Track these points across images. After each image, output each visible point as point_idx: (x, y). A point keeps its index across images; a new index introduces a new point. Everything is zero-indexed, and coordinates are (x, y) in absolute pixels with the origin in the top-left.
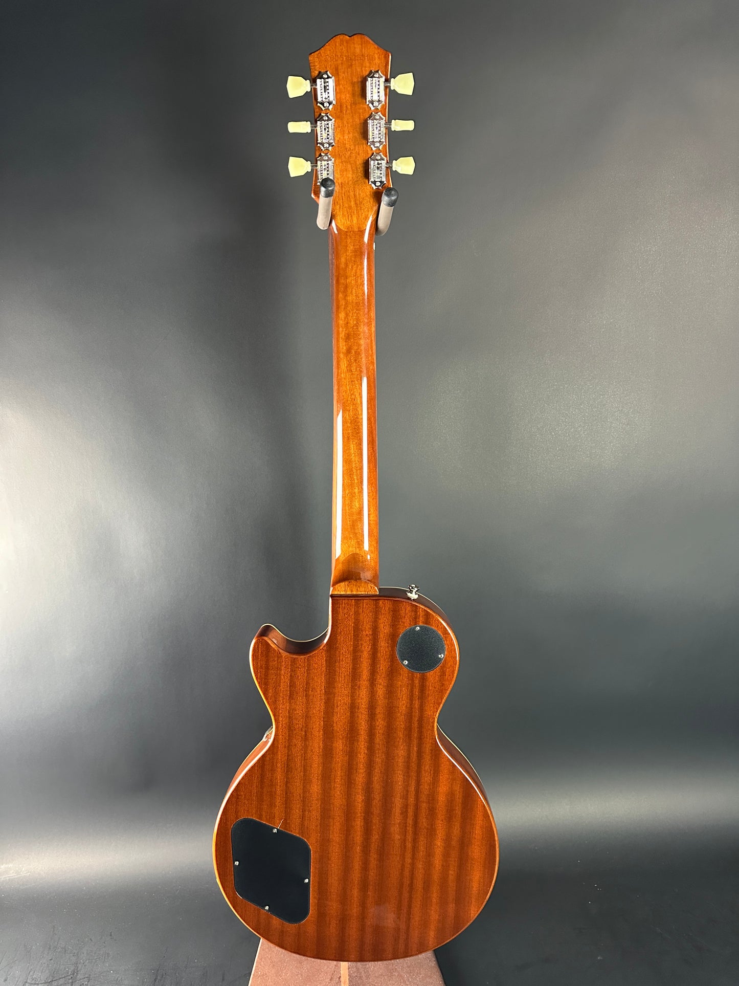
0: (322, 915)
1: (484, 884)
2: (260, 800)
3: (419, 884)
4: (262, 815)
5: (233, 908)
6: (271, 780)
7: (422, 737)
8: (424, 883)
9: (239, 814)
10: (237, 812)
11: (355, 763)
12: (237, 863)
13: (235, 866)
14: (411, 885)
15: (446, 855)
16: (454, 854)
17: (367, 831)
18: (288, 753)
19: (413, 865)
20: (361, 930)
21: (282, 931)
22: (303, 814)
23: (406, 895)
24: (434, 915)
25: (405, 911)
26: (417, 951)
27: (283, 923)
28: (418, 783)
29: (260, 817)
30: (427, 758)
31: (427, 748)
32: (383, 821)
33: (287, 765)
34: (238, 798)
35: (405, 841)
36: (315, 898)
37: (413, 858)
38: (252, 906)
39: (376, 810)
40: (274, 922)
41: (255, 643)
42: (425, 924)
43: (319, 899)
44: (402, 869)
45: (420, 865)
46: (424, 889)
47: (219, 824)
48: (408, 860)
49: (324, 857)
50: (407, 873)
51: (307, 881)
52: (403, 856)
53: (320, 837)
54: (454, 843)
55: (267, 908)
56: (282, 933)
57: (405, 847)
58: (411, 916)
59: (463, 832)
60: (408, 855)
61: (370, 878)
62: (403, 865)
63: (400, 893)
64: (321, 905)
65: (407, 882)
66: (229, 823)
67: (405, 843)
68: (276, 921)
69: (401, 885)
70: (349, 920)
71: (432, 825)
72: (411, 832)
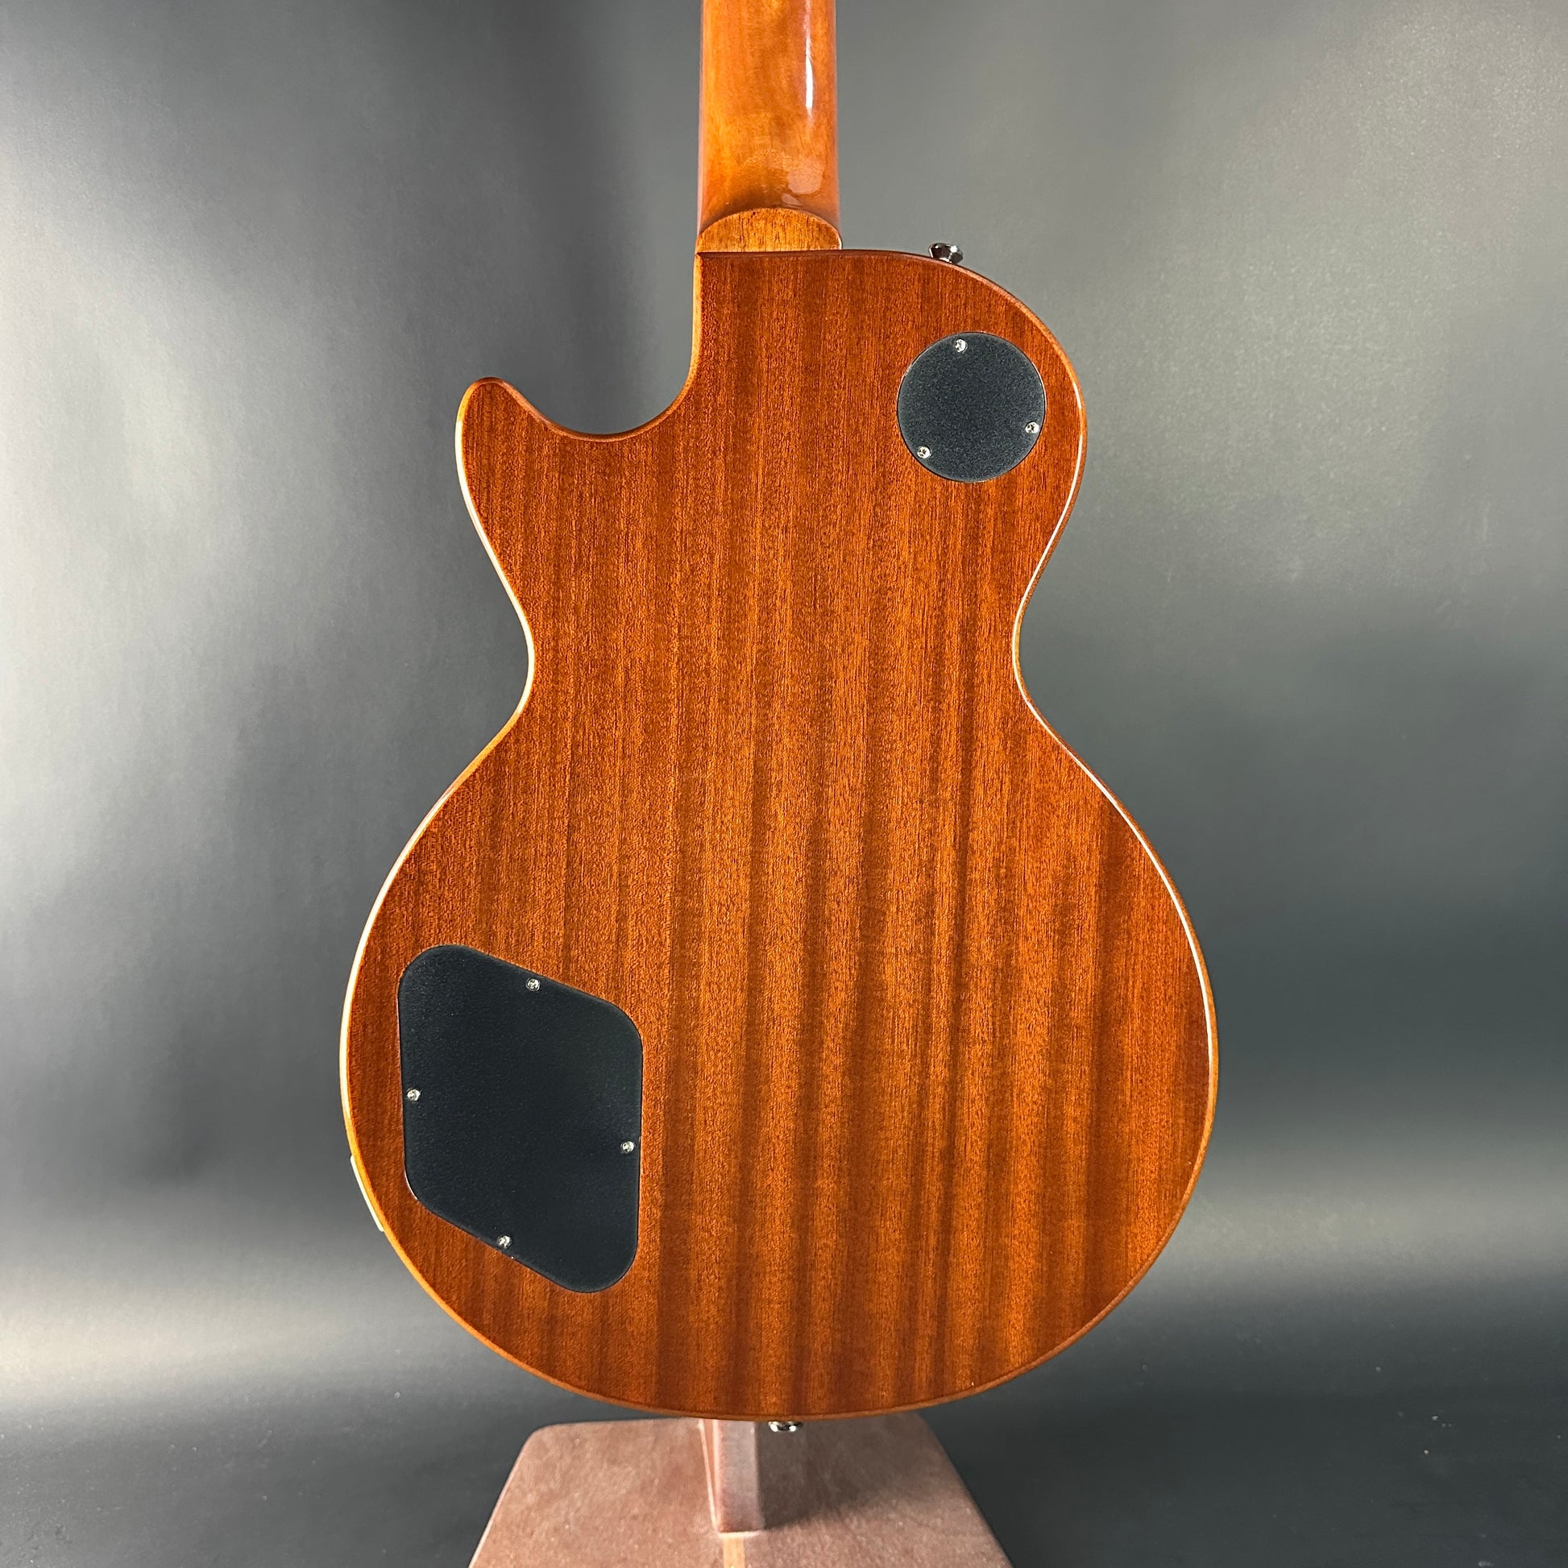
0: (674, 1257)
1: (1175, 1150)
2: (490, 888)
3: (973, 1150)
4: (495, 934)
5: (401, 1242)
6: (523, 824)
7: (977, 681)
8: (990, 1146)
9: (425, 932)
10: (417, 927)
11: (774, 762)
12: (414, 1095)
13: (406, 1102)
14: (950, 1156)
15: (1056, 1054)
16: (1080, 1050)
17: (814, 982)
18: (574, 737)
19: (954, 1086)
20: (797, 1309)
21: (552, 1320)
22: (620, 928)
23: (933, 1188)
24: (1023, 1261)
25: (933, 1241)
26: (972, 1378)
27: (552, 1291)
28: (965, 823)
29: (488, 944)
30: (991, 746)
31: (990, 714)
32: (859, 944)
33: (571, 774)
34: (421, 883)
35: (927, 1008)
36: (654, 1202)
37: (955, 1062)
38: (459, 1236)
39: (842, 908)
40: (528, 1288)
41: (471, 401)
42: (995, 1283)
43: (666, 1207)
44: (922, 1104)
45: (974, 1088)
46: (988, 1167)
47: (362, 968)
48: (939, 1071)
49: (681, 1070)
50: (935, 1114)
51: (629, 1146)
52: (923, 1058)
53: (671, 1001)
54: (1077, 1015)
55: (505, 1241)
56: (552, 1324)
57: (928, 1029)
58: (951, 1259)
59: (1104, 976)
60: (939, 1051)
61: (825, 1134)
62: (923, 1090)
63: (917, 1186)
64: (674, 1229)
65: (936, 1143)
66: (391, 963)
67: (928, 1016)
68: (532, 1285)
69: (918, 1154)
70: (757, 1275)
71: (1009, 956)
72: (944, 978)
